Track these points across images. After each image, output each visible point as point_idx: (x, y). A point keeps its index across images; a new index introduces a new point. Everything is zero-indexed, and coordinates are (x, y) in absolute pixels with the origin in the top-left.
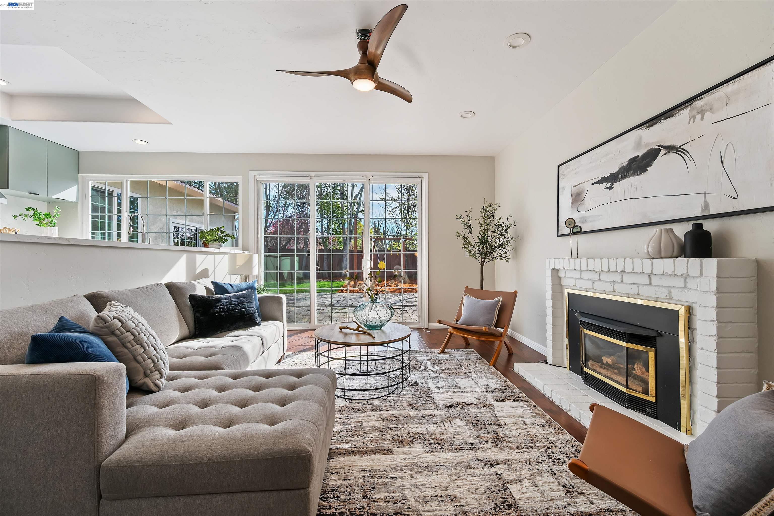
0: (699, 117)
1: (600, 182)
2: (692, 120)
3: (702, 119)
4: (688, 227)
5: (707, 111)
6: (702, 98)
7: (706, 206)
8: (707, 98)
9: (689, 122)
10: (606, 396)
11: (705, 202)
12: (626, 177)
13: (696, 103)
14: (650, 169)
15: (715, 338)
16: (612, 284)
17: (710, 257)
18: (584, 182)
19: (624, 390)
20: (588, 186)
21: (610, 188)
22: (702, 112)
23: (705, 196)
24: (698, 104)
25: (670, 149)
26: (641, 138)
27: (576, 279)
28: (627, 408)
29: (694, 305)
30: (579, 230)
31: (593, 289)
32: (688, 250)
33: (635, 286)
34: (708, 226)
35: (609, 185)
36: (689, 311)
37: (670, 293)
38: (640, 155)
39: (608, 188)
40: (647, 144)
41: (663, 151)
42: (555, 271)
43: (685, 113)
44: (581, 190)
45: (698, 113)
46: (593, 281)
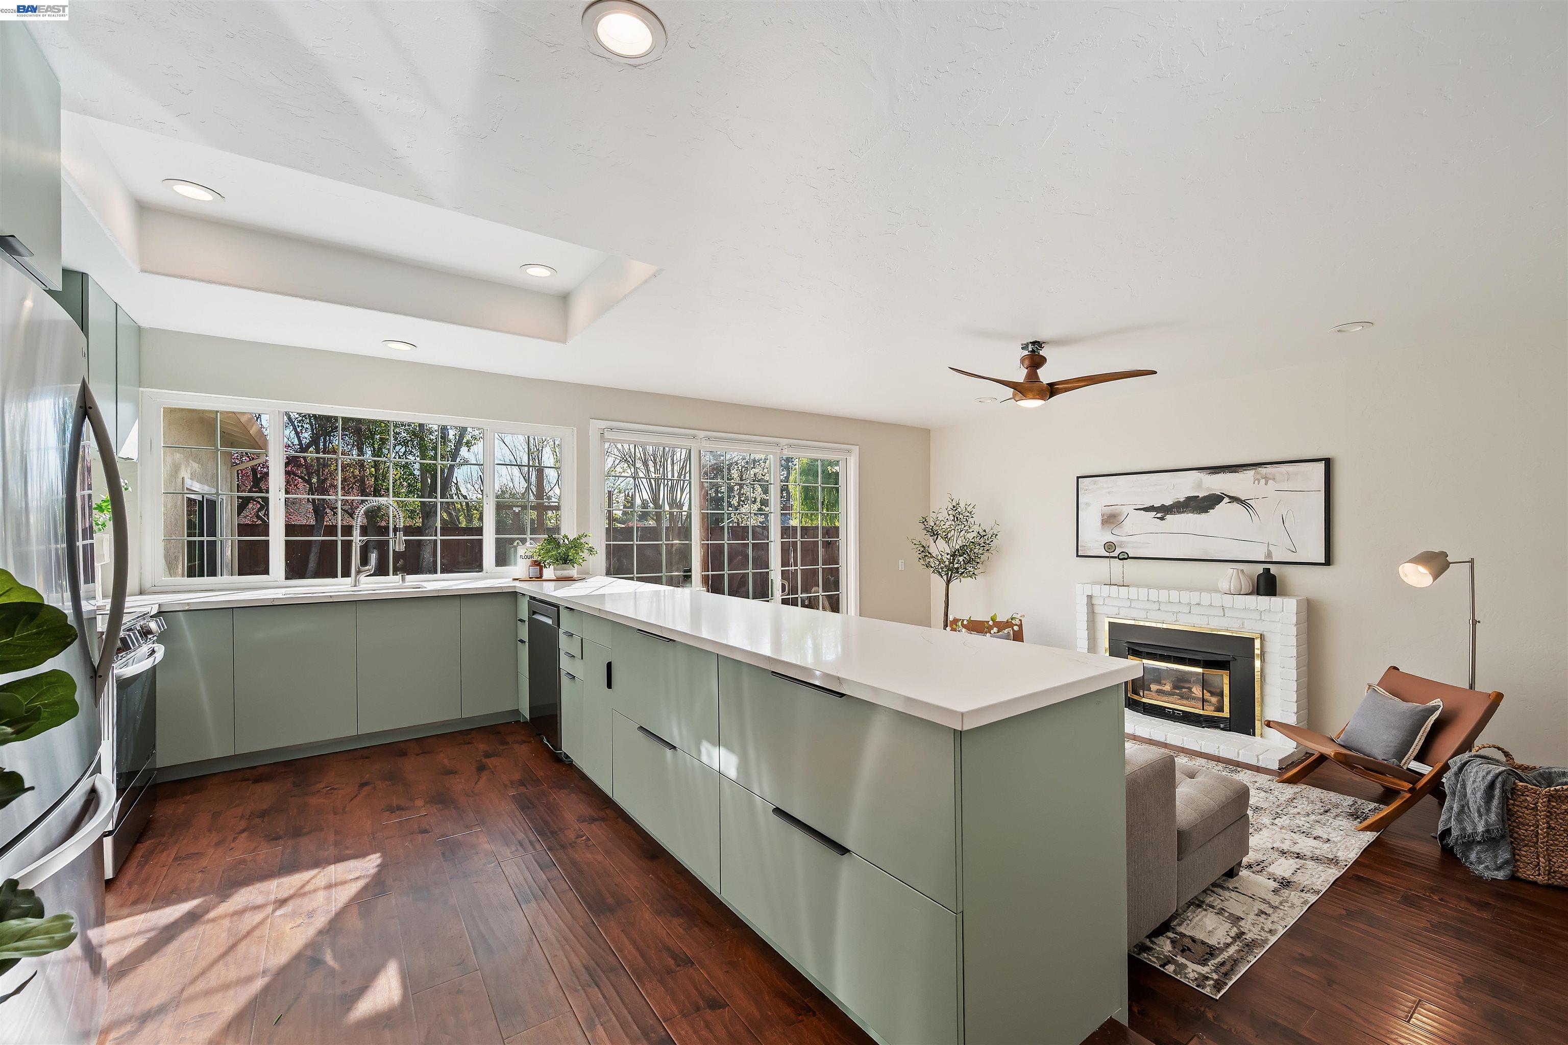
0: (1262, 481)
1: (1147, 509)
2: (1256, 482)
3: (1266, 484)
4: (1260, 569)
5: (1270, 479)
6: (1266, 467)
7: (1269, 554)
8: (1269, 470)
9: (1254, 483)
10: (1175, 722)
11: (1269, 550)
12: (1183, 512)
13: (1260, 469)
14: (1211, 511)
15: (1295, 658)
16: (1175, 615)
17: (1275, 595)
18: (1122, 505)
19: (1201, 712)
20: (1129, 510)
21: (1162, 519)
22: (1267, 479)
23: (1268, 546)
24: (1263, 470)
25: (1234, 499)
26: (1201, 481)
27: (1119, 607)
28: (1204, 727)
29: (1265, 633)
30: (1126, 557)
31: (1147, 618)
32: (1262, 590)
33: (1206, 617)
34: (1274, 569)
35: (1159, 515)
36: (1262, 637)
37: (1243, 624)
38: (1200, 496)
39: (1158, 518)
40: (1208, 489)
41: (1226, 500)
42: (1090, 597)
43: (1250, 474)
44: (1117, 512)
45: (1263, 478)
46: (1147, 611)
